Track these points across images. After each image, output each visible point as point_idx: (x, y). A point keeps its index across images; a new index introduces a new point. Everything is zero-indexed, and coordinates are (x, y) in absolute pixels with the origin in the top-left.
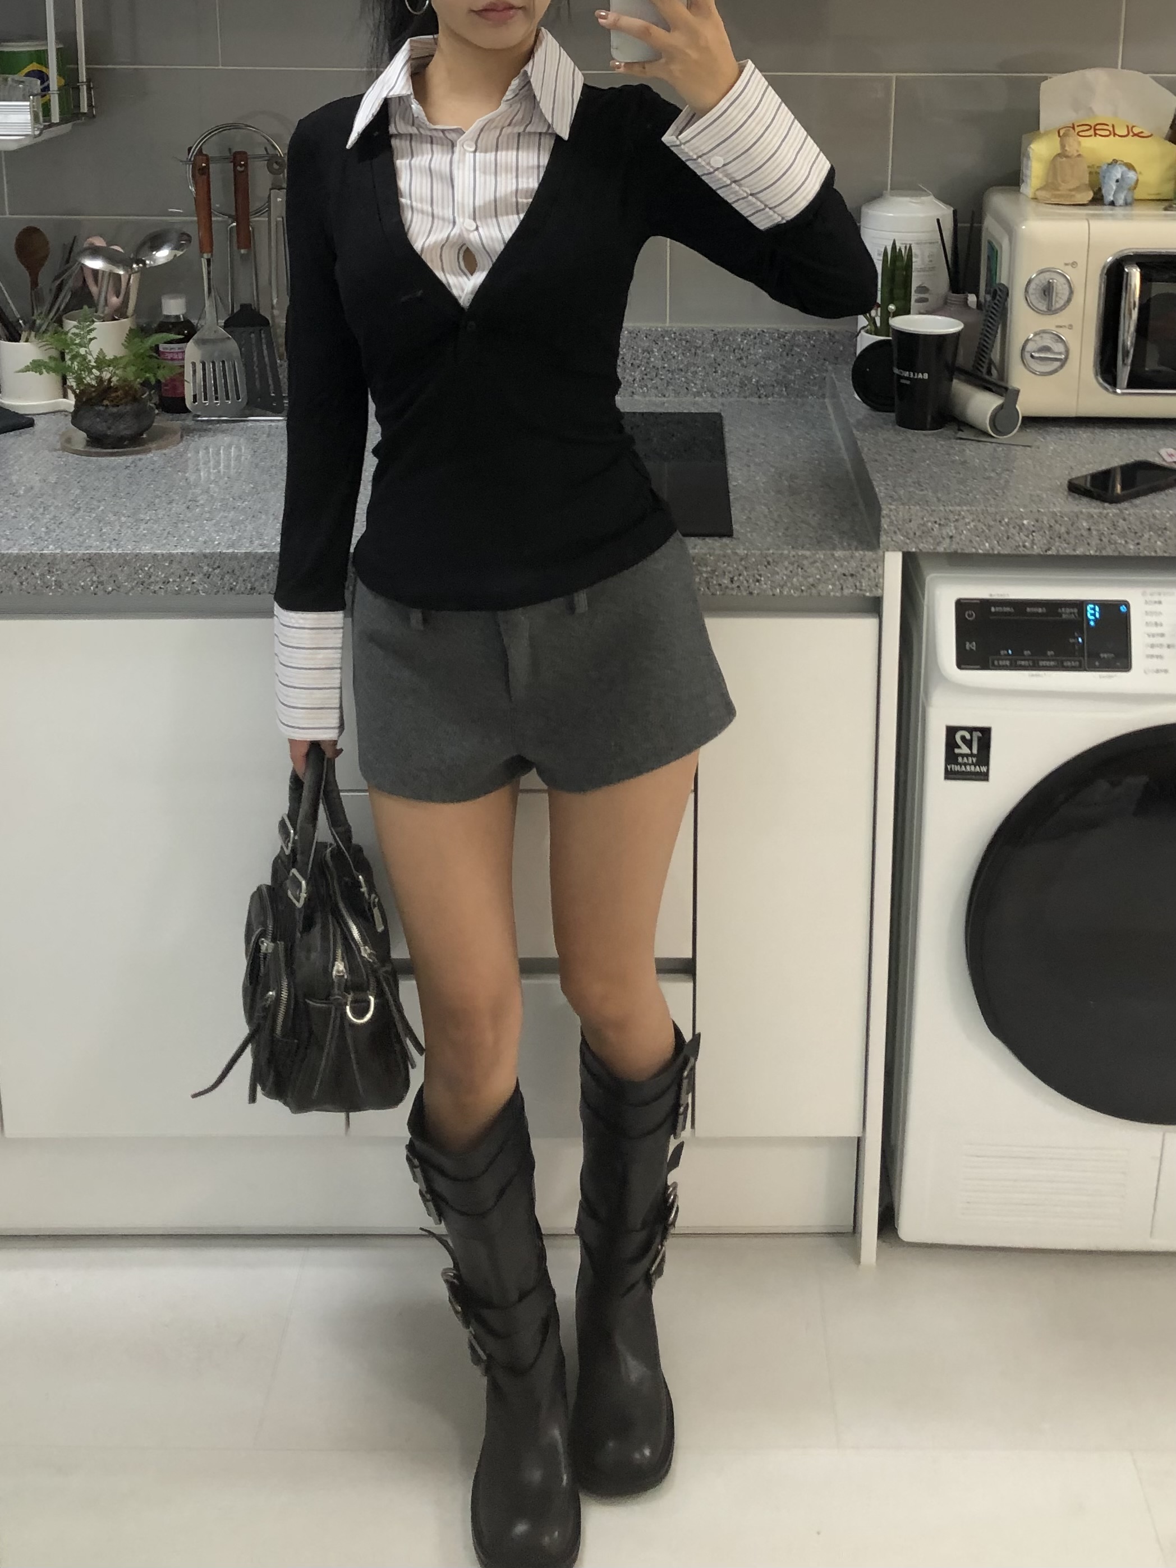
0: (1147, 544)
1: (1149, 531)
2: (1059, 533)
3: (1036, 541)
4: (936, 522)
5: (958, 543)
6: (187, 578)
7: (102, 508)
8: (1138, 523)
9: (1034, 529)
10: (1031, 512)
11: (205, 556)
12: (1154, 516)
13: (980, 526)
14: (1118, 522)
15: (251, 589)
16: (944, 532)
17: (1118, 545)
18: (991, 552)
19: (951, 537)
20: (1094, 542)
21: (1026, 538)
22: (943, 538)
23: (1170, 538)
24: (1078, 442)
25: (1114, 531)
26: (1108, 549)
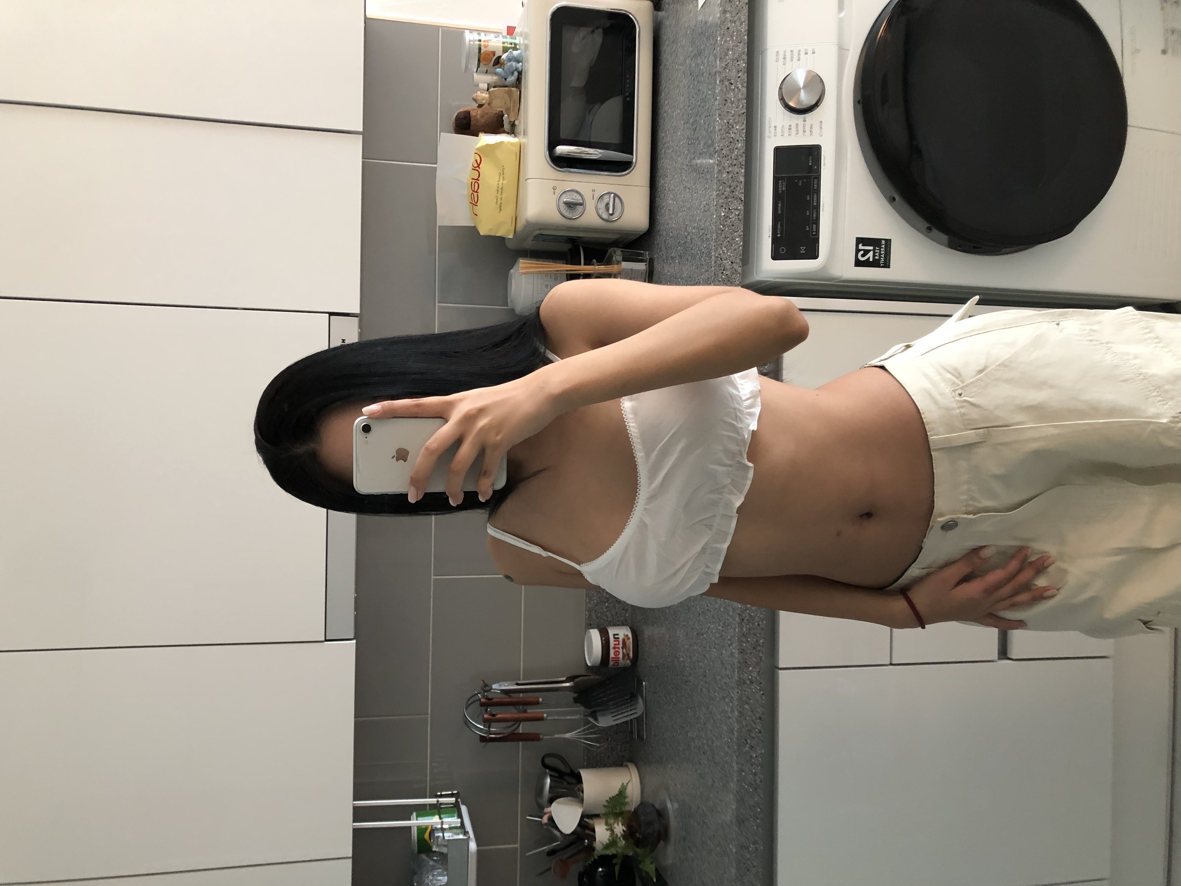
0: (738, 135)
1: (730, 133)
2: (730, 192)
3: (736, 208)
4: (722, 273)
5: (736, 258)
6: (753, 760)
7: (704, 808)
8: (724, 140)
9: (727, 210)
10: (716, 210)
11: (739, 749)
12: (720, 130)
13: (725, 244)
14: (723, 154)
15: (760, 719)
16: (729, 267)
17: (739, 154)
18: (742, 237)
19: (732, 263)
20: (736, 169)
21: (733, 214)
22: (732, 269)
23: (734, 120)
24: (667, 186)
25: (729, 157)
26: (741, 160)
